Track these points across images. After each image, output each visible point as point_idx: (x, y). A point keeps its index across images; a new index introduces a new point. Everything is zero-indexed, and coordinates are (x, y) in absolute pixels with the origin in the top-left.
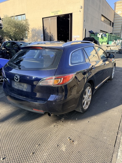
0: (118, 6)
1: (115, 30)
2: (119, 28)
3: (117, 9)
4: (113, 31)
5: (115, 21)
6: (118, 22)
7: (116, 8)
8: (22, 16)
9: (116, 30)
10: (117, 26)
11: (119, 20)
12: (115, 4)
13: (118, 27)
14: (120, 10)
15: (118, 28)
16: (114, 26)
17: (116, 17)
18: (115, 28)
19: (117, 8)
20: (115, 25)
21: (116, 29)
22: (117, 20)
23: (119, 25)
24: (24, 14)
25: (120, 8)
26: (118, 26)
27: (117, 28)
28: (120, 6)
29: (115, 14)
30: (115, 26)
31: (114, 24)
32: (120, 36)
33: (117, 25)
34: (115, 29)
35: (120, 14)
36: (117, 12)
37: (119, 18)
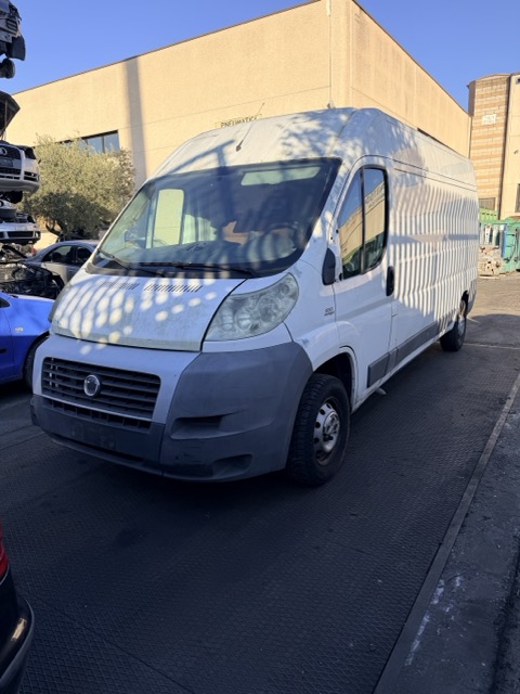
0: (482, 96)
2: (492, 180)
6: (487, 157)
7: (476, 104)
8: (105, 137)
9: (482, 188)
10: (483, 172)
11: (491, 147)
12: (472, 87)
13: (487, 174)
14: (493, 109)
15: (487, 180)
17: (479, 138)
19: (477, 102)
20: (477, 168)
21: (479, 181)
22: (482, 147)
24: (116, 132)
26: (488, 170)
27: (485, 177)
28: (491, 95)
29: (472, 127)
32: (496, 209)
33: (482, 168)
35: (493, 125)
36: (481, 117)
37: (490, 140)
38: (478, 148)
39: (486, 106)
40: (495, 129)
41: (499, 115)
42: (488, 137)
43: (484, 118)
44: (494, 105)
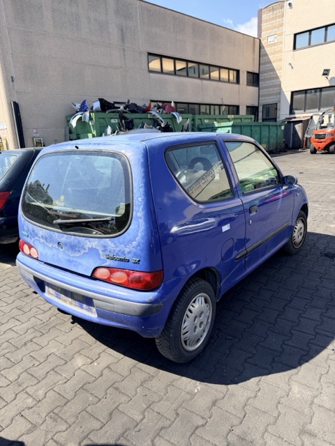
0: (267, 21)
1: (264, 96)
2: (275, 89)
3: (266, 30)
4: (260, 98)
6: (271, 71)
7: (263, 28)
9: (268, 95)
10: (268, 83)
13: (272, 84)
14: (274, 30)
15: (272, 89)
16: (260, 83)
18: (264, 88)
20: (264, 80)
21: (266, 90)
22: (268, 63)
23: (274, 79)
25: (274, 25)
26: (272, 81)
27: (270, 87)
29: (260, 46)
30: (263, 83)
31: (260, 75)
33: (268, 79)
34: (263, 90)
36: (266, 39)
37: (272, 56)
38: (265, 64)
41: (278, 35)
43: (270, 39)
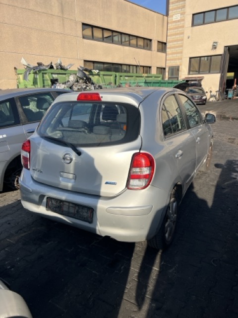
0: (173, 3)
1: (170, 60)
2: (178, 55)
3: (172, 10)
4: (167, 62)
5: (170, 37)
6: (175, 41)
7: (170, 8)
9: (173, 60)
10: (174, 50)
11: (177, 34)
14: (178, 10)
15: (175, 55)
16: (168, 50)
17: (171, 29)
19: (171, 6)
20: (170, 48)
21: (171, 56)
22: (173, 35)
23: (177, 47)
25: (178, 6)
26: (176, 49)
27: (175, 53)
29: (168, 23)
31: (167, 44)
33: (173, 48)
34: (169, 56)
35: (179, 21)
36: (172, 16)
37: (176, 30)
38: (171, 35)
39: (175, 9)
40: (179, 23)
41: (181, 15)
42: (176, 28)
43: (174, 17)
44: (179, 8)
